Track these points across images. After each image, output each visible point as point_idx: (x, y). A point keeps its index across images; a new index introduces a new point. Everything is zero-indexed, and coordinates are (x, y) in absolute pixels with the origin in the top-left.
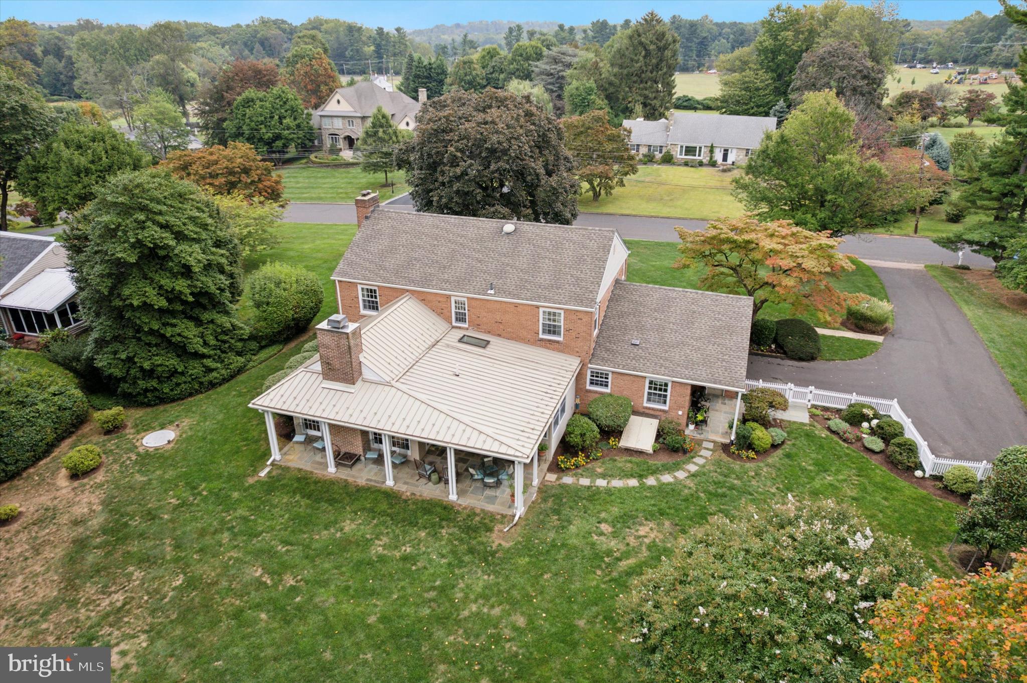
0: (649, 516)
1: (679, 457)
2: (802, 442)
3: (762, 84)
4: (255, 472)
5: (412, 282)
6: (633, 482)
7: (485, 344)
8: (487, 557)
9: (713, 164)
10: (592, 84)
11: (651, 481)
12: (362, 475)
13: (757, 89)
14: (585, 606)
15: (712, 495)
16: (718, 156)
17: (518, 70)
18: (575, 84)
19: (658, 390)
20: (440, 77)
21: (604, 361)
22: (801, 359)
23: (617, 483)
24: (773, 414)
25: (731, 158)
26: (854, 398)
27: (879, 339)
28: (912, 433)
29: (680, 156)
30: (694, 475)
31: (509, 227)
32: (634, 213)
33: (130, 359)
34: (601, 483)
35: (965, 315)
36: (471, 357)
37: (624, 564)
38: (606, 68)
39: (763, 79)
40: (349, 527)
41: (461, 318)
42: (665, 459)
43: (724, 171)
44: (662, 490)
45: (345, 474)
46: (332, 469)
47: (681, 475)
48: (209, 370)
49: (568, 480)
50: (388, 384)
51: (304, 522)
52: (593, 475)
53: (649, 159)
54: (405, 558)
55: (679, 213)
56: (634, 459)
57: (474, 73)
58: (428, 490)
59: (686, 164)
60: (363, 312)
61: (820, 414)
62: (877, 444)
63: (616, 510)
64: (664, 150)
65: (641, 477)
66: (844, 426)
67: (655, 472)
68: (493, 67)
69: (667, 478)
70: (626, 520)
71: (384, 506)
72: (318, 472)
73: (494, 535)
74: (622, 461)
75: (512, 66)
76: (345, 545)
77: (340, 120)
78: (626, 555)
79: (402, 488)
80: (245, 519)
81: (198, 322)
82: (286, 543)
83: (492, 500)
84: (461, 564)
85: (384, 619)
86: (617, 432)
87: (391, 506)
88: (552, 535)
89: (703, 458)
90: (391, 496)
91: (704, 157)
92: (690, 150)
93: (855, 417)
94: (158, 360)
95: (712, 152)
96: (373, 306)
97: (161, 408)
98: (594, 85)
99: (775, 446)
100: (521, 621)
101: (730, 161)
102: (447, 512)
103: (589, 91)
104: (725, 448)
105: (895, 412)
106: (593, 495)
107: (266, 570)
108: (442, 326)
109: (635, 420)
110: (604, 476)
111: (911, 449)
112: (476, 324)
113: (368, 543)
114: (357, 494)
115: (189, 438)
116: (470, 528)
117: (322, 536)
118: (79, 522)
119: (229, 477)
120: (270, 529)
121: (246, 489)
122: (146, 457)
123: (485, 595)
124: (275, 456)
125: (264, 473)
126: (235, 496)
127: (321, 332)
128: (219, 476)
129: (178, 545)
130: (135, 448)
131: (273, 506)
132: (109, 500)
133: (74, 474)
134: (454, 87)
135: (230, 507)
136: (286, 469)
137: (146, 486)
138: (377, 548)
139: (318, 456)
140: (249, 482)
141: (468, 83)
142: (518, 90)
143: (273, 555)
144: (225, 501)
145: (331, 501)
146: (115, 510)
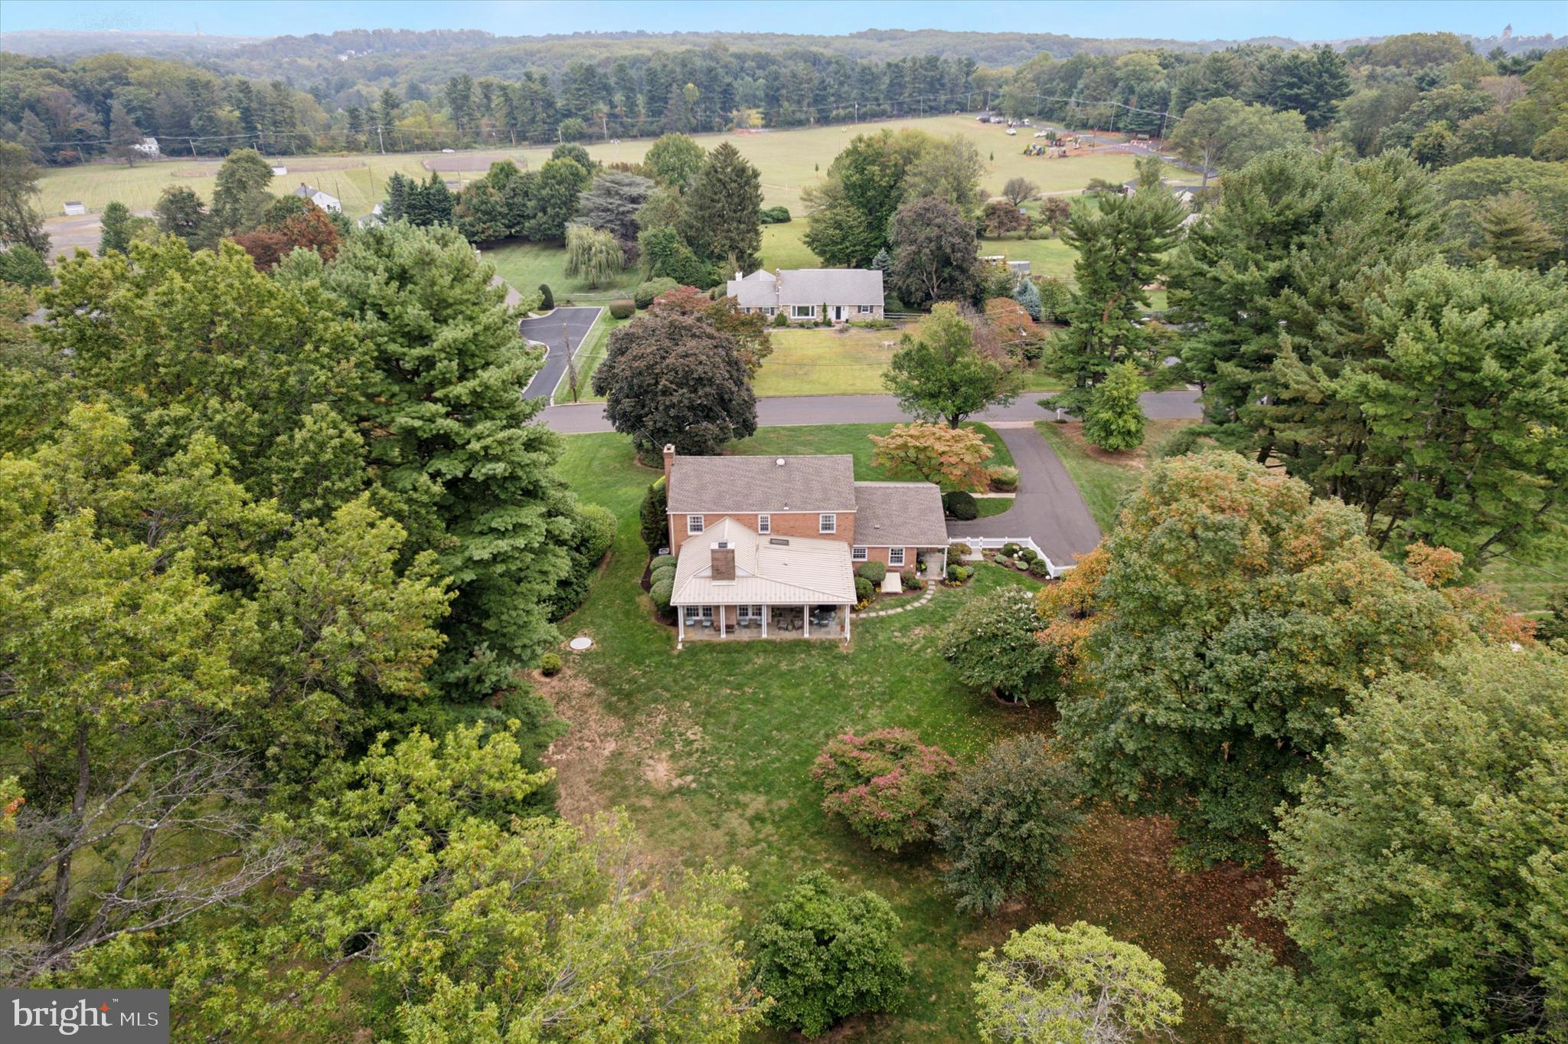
0: (917, 625)
1: (918, 592)
2: (983, 571)
3: (855, 223)
4: (673, 648)
6: (900, 610)
7: (786, 543)
8: (845, 657)
9: (829, 324)
10: (671, 229)
11: (909, 607)
12: (744, 635)
13: (851, 228)
15: (944, 609)
16: (831, 315)
17: (553, 196)
18: (651, 230)
19: (897, 555)
20: (442, 205)
21: (862, 542)
22: (968, 519)
23: (891, 612)
24: (965, 558)
25: (844, 316)
26: (1007, 540)
27: (1012, 496)
28: (1041, 556)
29: (793, 317)
30: (931, 600)
31: (781, 462)
34: (882, 613)
35: (1064, 468)
36: (779, 553)
37: (915, 648)
38: (684, 212)
39: (854, 216)
40: (759, 661)
41: (764, 528)
42: (910, 595)
43: (841, 331)
44: (917, 611)
45: (732, 637)
46: (724, 636)
47: (924, 601)
49: (863, 615)
50: (750, 576)
51: (733, 664)
52: (876, 611)
54: (802, 668)
55: (818, 389)
56: (895, 598)
57: (492, 199)
58: (790, 635)
59: (802, 326)
60: (690, 533)
61: (989, 553)
62: (1024, 565)
63: (898, 625)
64: (776, 312)
65: (902, 606)
66: (1004, 558)
67: (908, 602)
68: (513, 190)
69: (917, 604)
70: (905, 629)
71: (770, 648)
72: (715, 639)
73: (841, 649)
74: (887, 600)
75: (544, 192)
76: (764, 671)
78: (914, 644)
79: (776, 638)
80: (695, 671)
82: (730, 677)
83: (828, 633)
84: (833, 664)
85: (812, 693)
86: (877, 584)
88: (871, 643)
89: (931, 591)
90: (768, 642)
91: (817, 317)
92: (803, 310)
93: (1009, 552)
95: (825, 310)
96: (700, 529)
98: (675, 232)
99: (969, 577)
100: (879, 679)
101: (843, 318)
102: (808, 645)
103: (671, 238)
104: (942, 582)
105: (1030, 544)
106: (882, 620)
107: (732, 689)
108: (753, 534)
109: (887, 575)
110: (882, 609)
111: (1042, 564)
112: (776, 531)
113: (776, 666)
114: (749, 646)
115: (604, 639)
116: (826, 648)
117: (748, 668)
118: (590, 695)
119: (659, 653)
120: (715, 672)
121: (679, 656)
122: (585, 655)
123: (854, 673)
124: (681, 637)
125: (680, 647)
126: (674, 661)
127: (713, 551)
128: (652, 654)
129: (668, 690)
130: (570, 653)
131: (705, 662)
132: (593, 680)
133: (548, 673)
134: (468, 220)
135: (677, 667)
136: (692, 642)
137: (609, 669)
138: (784, 666)
139: (707, 631)
140: (675, 653)
141: (485, 213)
142: (581, 237)
143: (728, 682)
144: (671, 665)
145: (739, 652)
146: (605, 684)
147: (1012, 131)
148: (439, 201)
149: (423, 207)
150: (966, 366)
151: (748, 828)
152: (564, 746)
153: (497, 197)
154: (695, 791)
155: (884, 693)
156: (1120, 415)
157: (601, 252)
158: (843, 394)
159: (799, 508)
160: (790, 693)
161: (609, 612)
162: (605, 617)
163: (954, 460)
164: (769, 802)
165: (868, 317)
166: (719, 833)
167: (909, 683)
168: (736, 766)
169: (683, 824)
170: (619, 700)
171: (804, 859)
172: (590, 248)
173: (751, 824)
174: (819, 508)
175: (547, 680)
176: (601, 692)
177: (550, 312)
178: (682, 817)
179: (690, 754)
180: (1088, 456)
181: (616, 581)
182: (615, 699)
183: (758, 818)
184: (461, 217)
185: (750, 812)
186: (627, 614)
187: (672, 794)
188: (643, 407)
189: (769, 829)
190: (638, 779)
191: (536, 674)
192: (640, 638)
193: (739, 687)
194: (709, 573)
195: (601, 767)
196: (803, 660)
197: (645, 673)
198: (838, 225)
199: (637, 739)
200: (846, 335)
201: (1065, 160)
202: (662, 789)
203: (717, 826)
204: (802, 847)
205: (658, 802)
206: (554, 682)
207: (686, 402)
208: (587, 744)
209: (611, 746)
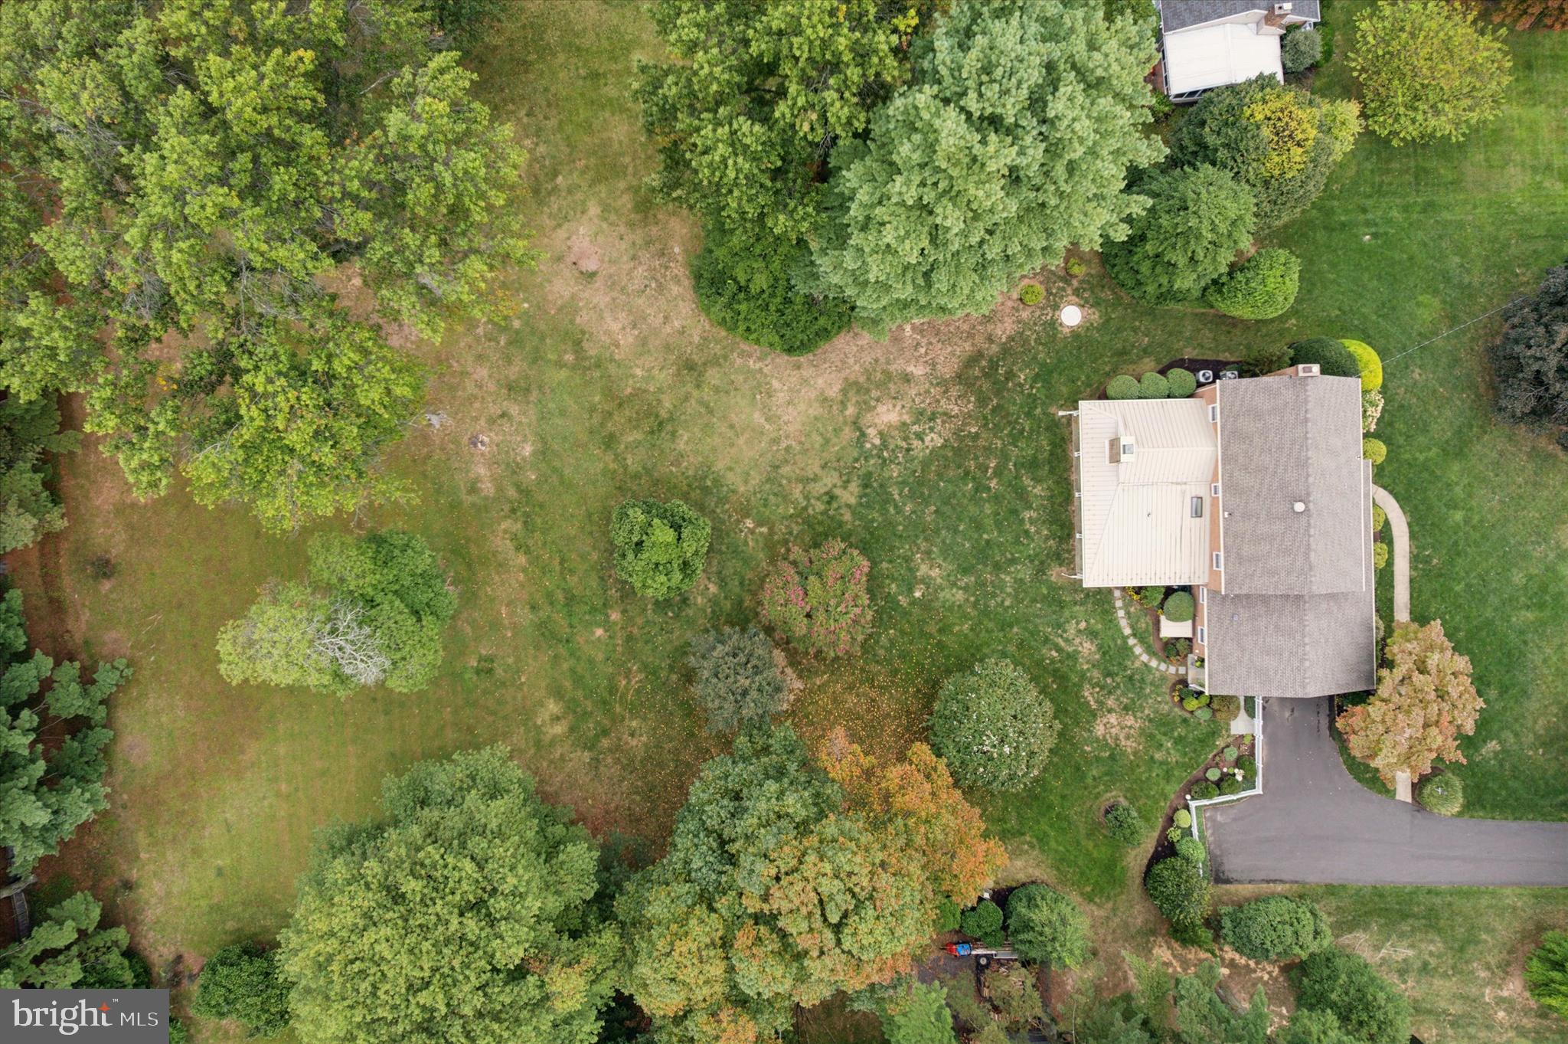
0: (1101, 646)
1: (1162, 655)
4: (1060, 407)
6: (1127, 631)
7: (1199, 516)
8: (1042, 572)
11: (1132, 641)
14: (1025, 629)
15: (1131, 678)
23: (1124, 623)
30: (1147, 666)
34: (1121, 613)
36: (1182, 509)
37: (1060, 641)
40: (1038, 490)
42: (1157, 646)
44: (1126, 650)
47: (1145, 658)
49: (1116, 594)
51: (1035, 466)
52: (1126, 607)
54: (1027, 532)
56: (1151, 628)
61: (1244, 742)
63: (1100, 627)
65: (1135, 635)
66: (1232, 757)
67: (1142, 642)
69: (1138, 650)
70: (1093, 635)
71: (1059, 501)
72: (1071, 446)
73: (1058, 569)
74: (1147, 621)
76: (1024, 496)
78: (1067, 640)
80: (1023, 430)
82: (1015, 465)
84: (1032, 561)
85: (988, 542)
87: (1060, 505)
88: (1068, 599)
89: (1167, 669)
90: (1069, 499)
99: (1192, 712)
100: (1007, 603)
102: (1066, 538)
104: (1181, 681)
106: (1109, 612)
107: (995, 467)
110: (1128, 613)
113: (1030, 508)
114: (1062, 481)
115: (1078, 337)
116: (1057, 555)
117: (1027, 481)
118: (991, 339)
119: (1050, 395)
120: (1021, 451)
121: (1046, 414)
122: (1053, 324)
123: (1018, 581)
124: (1073, 414)
125: (1061, 413)
126: (1039, 410)
128: (1050, 388)
129: (996, 409)
130: (1057, 309)
131: (1038, 439)
132: (1012, 339)
135: (1030, 415)
136: (1070, 424)
137: (1029, 350)
138: (1027, 515)
140: (1052, 410)
143: (1006, 464)
144: (1033, 407)
145: (1052, 471)
146: (1006, 350)
151: (822, 491)
152: (922, 331)
154: (862, 447)
155: (987, 606)
160: (989, 521)
161: (1126, 333)
162: (1119, 331)
164: (848, 506)
166: (818, 471)
168: (891, 477)
169: (827, 441)
170: (983, 368)
171: (791, 533)
173: (826, 493)
174: (1228, 552)
175: (1013, 296)
176: (995, 348)
178: (835, 440)
179: (906, 439)
181: (1187, 332)
182: (984, 363)
183: (831, 498)
185: (837, 492)
186: (1122, 352)
187: (860, 429)
189: (820, 507)
190: (878, 400)
191: (1022, 284)
193: (998, 473)
195: (892, 368)
196: (1037, 532)
197: (1021, 385)
199: (928, 392)
202: (863, 422)
203: (824, 467)
204: (802, 532)
205: (849, 420)
206: (1008, 303)
208: (923, 351)
209: (918, 370)
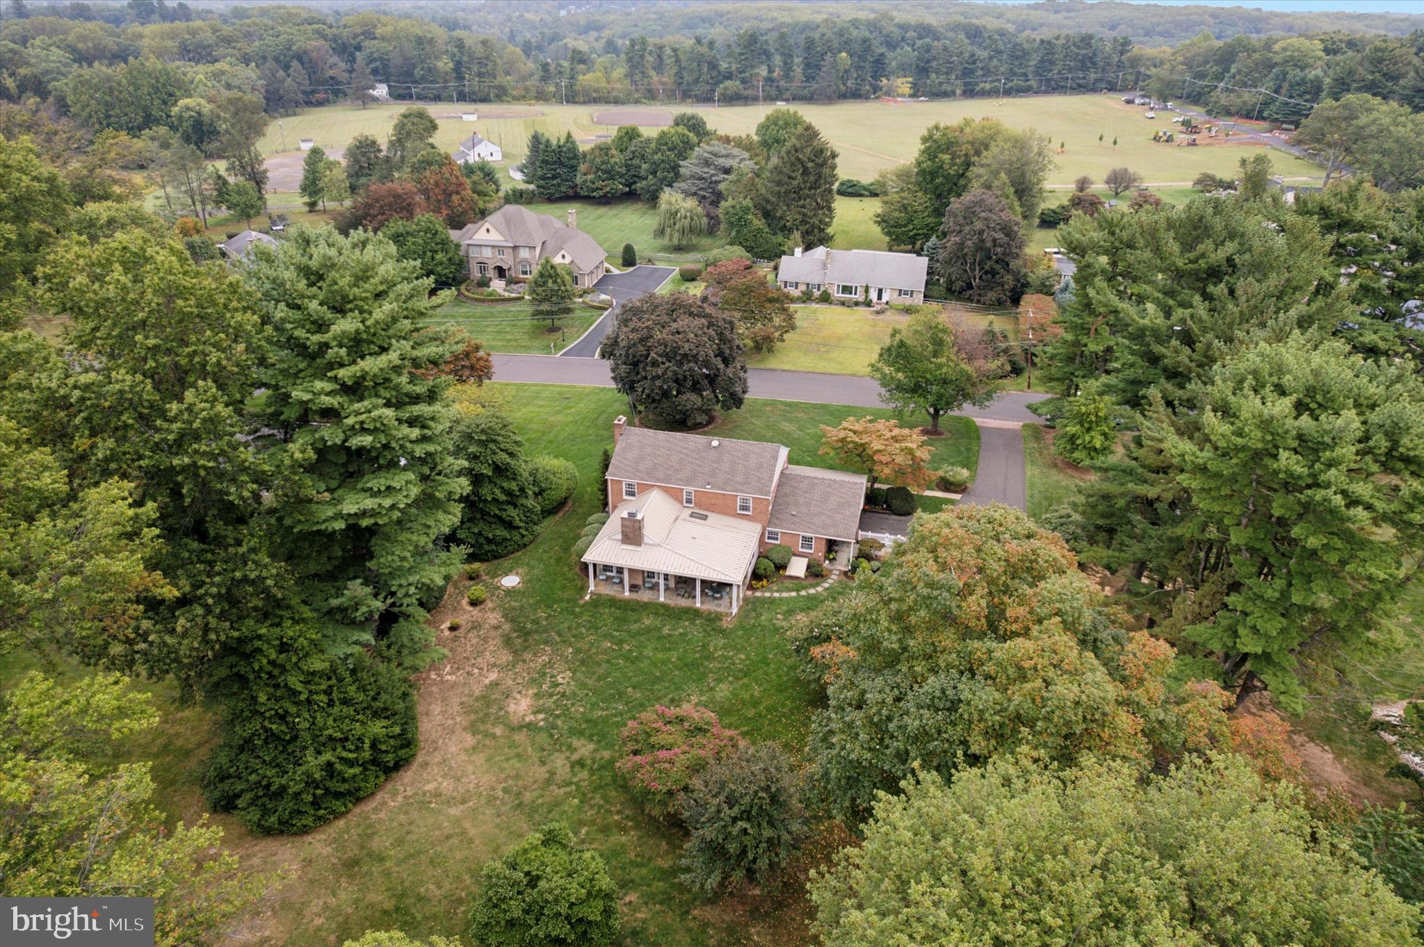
0: (802, 610)
1: (819, 580)
3: (920, 208)
4: (582, 597)
5: (658, 480)
6: (794, 594)
7: (705, 518)
8: (722, 631)
9: (868, 304)
10: (748, 202)
11: (803, 593)
12: (645, 596)
13: (915, 212)
14: (772, 650)
16: (873, 296)
17: (663, 161)
18: (730, 202)
19: (807, 542)
20: (571, 162)
21: (776, 526)
22: (901, 515)
23: (785, 595)
24: (874, 553)
25: (885, 298)
27: (957, 497)
29: (837, 295)
30: (826, 589)
31: (715, 443)
32: (793, 368)
33: (480, 534)
34: (776, 595)
36: (697, 527)
38: (763, 186)
39: (921, 201)
41: (689, 501)
42: (812, 581)
43: (878, 313)
44: (810, 598)
45: (635, 596)
46: (627, 594)
47: (819, 589)
48: (523, 536)
49: (758, 594)
50: (659, 545)
51: (624, 620)
52: (772, 591)
53: (807, 297)
54: (681, 634)
55: (833, 368)
56: (794, 582)
57: (612, 161)
58: (684, 602)
59: (843, 304)
60: (625, 497)
63: (784, 608)
64: (822, 289)
65: (798, 591)
67: (805, 588)
68: (633, 152)
69: (812, 591)
70: (790, 612)
71: (662, 611)
72: (619, 596)
73: (723, 622)
74: (787, 583)
75: (656, 157)
76: (648, 630)
77: (489, 249)
78: (791, 628)
79: (669, 602)
80: (590, 622)
81: (515, 506)
82: (617, 632)
83: (719, 606)
84: (710, 635)
85: (679, 659)
86: (784, 567)
87: (667, 611)
88: (752, 622)
89: (833, 579)
90: (663, 605)
91: (860, 297)
92: (846, 289)
94: (498, 533)
95: (867, 290)
96: (632, 494)
97: (496, 562)
98: (751, 205)
99: (874, 571)
100: (743, 657)
101: (884, 299)
102: (696, 613)
103: (746, 210)
104: (845, 573)
106: (772, 601)
107: (613, 643)
108: (677, 505)
109: (794, 559)
110: (777, 591)
112: (699, 505)
113: (660, 629)
114: (645, 606)
115: (530, 581)
116: (710, 620)
117: (635, 627)
118: (496, 628)
119: (568, 601)
120: (606, 625)
121: (582, 606)
122: (510, 592)
123: (724, 648)
124: (592, 588)
125: (587, 598)
126: (577, 610)
127: (623, 519)
128: (562, 600)
129: (560, 635)
130: (499, 588)
131: (602, 614)
132: (505, 616)
133: (474, 603)
134: (589, 177)
135: (577, 616)
136: (600, 595)
137: (522, 608)
138: (666, 631)
139: (616, 587)
140: (582, 602)
141: (605, 172)
142: (670, 203)
143: (613, 637)
144: (573, 613)
145: (633, 610)
146: (513, 621)
147: (1151, 114)
148: (569, 159)
149: (555, 163)
150: (939, 367)
151: (568, 770)
152: (458, 669)
153: (617, 158)
154: (541, 729)
155: (741, 670)
156: (1089, 430)
157: (686, 217)
158: (854, 375)
159: (720, 488)
160: (660, 656)
161: (545, 556)
162: (540, 560)
163: (885, 459)
164: (595, 751)
165: (907, 301)
166: (544, 769)
167: (768, 664)
168: (583, 714)
169: (518, 756)
170: (518, 637)
171: (600, 807)
172: (676, 213)
173: (572, 767)
174: (737, 491)
175: (471, 609)
176: (507, 627)
177: (631, 269)
178: (520, 750)
179: (551, 695)
180: (1055, 465)
181: (564, 529)
182: (515, 635)
183: (581, 763)
184: (585, 174)
185: (576, 757)
186: (559, 560)
187: (521, 727)
188: (638, 373)
189: (584, 774)
190: (501, 709)
191: (465, 602)
192: (558, 584)
193: (620, 642)
194: (619, 537)
195: (477, 693)
196: (685, 628)
197: (549, 616)
198: (904, 208)
199: (516, 674)
200: (881, 317)
201: (1194, 148)
202: (515, 720)
203: (543, 763)
204: (603, 797)
205: (507, 733)
206: (475, 612)
207: (670, 374)
208: (476, 671)
209: (493, 676)
